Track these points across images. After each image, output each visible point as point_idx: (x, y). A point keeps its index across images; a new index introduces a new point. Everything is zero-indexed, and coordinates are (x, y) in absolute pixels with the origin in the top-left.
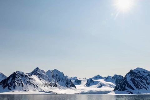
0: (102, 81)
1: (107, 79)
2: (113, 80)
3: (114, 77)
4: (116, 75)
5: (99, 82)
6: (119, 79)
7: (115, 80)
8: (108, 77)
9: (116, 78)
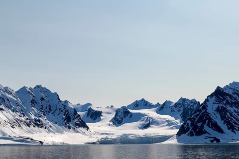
0: (152, 113)
1: (162, 108)
2: (176, 111)
3: (179, 104)
4: (184, 100)
5: (145, 115)
6: (191, 109)
7: (182, 111)
8: (164, 104)
9: (184, 106)
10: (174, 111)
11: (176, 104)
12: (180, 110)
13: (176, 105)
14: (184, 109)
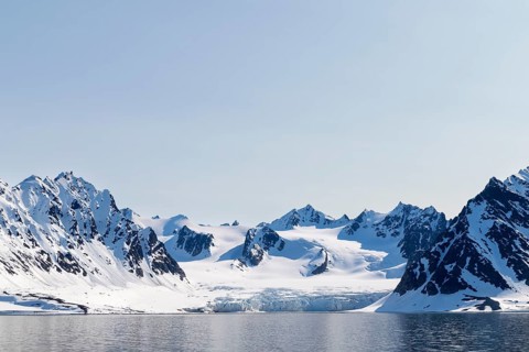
0: (328, 239)
1: (353, 228)
2: (388, 234)
3: (397, 218)
4: (407, 209)
5: (310, 245)
6: (423, 230)
7: (402, 236)
8: (360, 219)
9: (407, 222)
10: (384, 235)
11: (387, 217)
12: (397, 233)
13: (388, 220)
14: (407, 231)
